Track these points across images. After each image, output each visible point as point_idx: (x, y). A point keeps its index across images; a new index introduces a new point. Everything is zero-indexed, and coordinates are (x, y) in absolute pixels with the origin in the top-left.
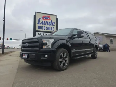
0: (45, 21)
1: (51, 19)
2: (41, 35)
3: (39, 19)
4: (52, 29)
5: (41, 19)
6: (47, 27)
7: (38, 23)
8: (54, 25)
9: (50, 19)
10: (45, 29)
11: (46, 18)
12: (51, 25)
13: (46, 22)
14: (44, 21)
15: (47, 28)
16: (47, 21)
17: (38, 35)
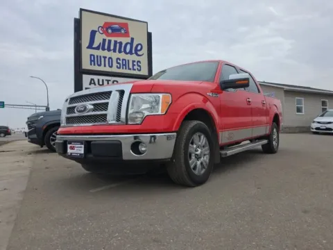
0: (113, 39)
3: (93, 33)
6: (118, 59)
9: (127, 34)
10: (111, 67)
11: (114, 30)
12: (131, 53)
13: (116, 42)
16: (119, 39)
17: (90, 84)
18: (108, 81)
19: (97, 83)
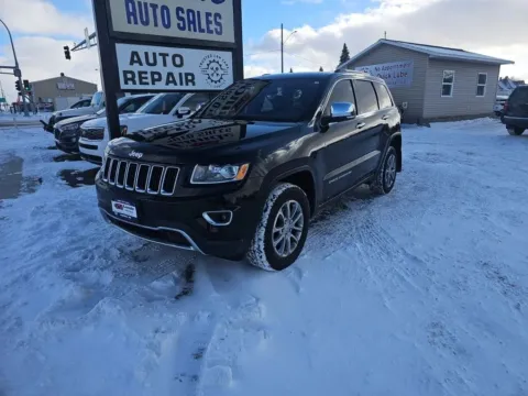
2: (151, 61)
4: (213, 27)
10: (167, 26)
15: (179, 18)
17: (132, 62)
18: (164, 55)
19: (143, 60)
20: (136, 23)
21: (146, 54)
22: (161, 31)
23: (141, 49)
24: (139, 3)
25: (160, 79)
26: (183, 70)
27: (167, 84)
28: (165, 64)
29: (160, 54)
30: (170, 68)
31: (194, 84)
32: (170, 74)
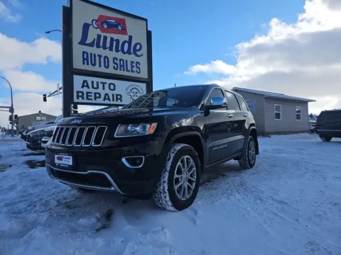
1: (130, 32)
2: (95, 86)
4: (135, 69)
5: (91, 27)
7: (83, 42)
8: (138, 53)
10: (107, 67)
11: (110, 26)
12: (129, 52)
13: (112, 39)
14: (103, 35)
15: (115, 63)
16: (116, 36)
17: (83, 86)
18: (104, 83)
19: (90, 86)
20: (88, 64)
21: (93, 82)
22: (103, 70)
23: (89, 79)
24: (91, 54)
25: (100, 97)
26: (115, 92)
27: (104, 100)
28: (104, 89)
29: (101, 83)
30: (107, 91)
31: (121, 101)
32: (106, 94)
